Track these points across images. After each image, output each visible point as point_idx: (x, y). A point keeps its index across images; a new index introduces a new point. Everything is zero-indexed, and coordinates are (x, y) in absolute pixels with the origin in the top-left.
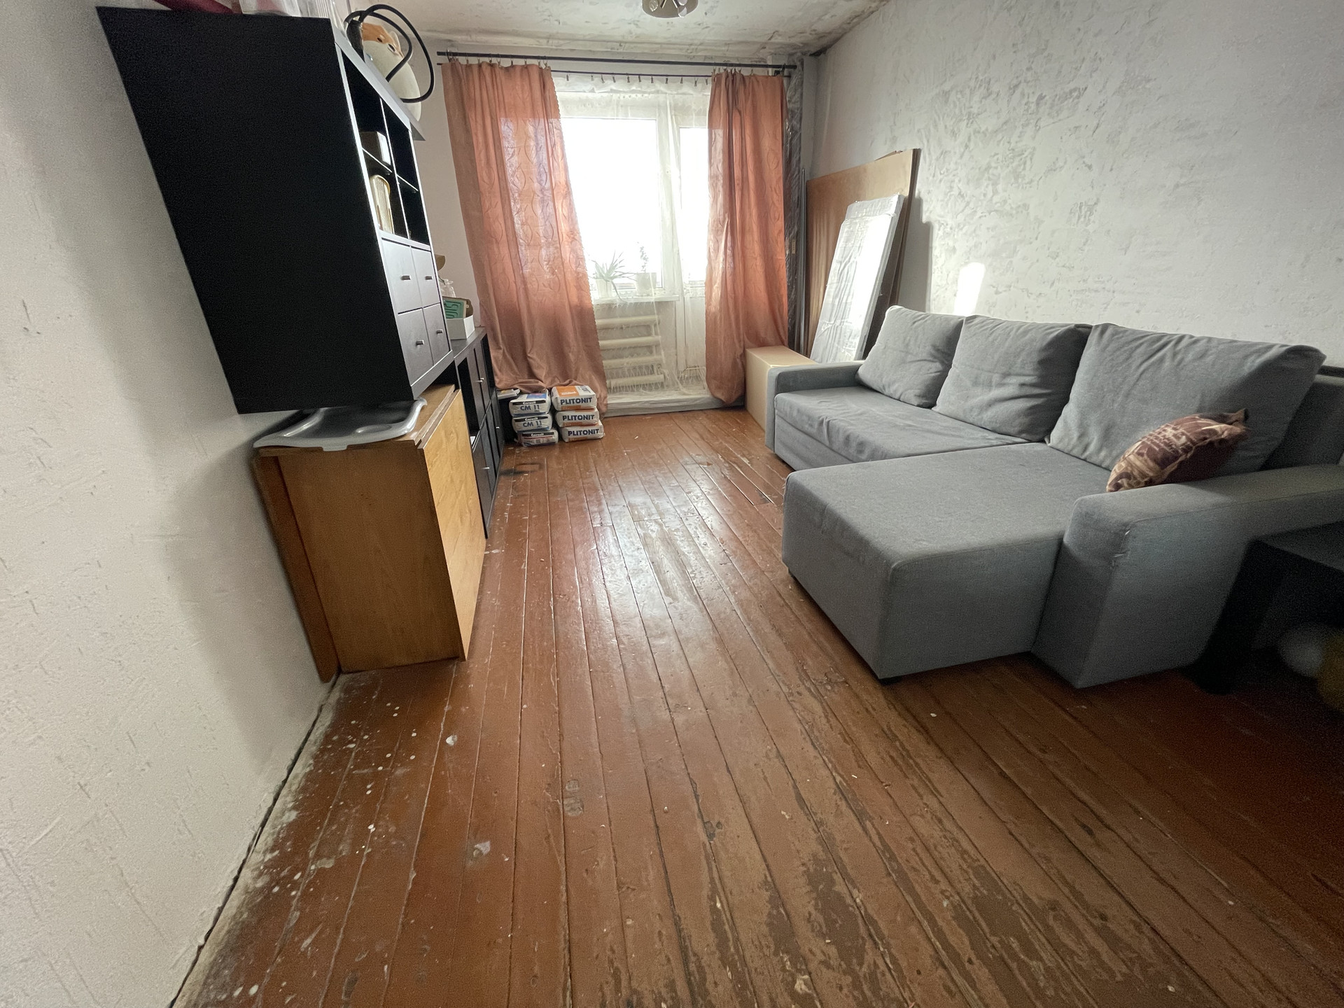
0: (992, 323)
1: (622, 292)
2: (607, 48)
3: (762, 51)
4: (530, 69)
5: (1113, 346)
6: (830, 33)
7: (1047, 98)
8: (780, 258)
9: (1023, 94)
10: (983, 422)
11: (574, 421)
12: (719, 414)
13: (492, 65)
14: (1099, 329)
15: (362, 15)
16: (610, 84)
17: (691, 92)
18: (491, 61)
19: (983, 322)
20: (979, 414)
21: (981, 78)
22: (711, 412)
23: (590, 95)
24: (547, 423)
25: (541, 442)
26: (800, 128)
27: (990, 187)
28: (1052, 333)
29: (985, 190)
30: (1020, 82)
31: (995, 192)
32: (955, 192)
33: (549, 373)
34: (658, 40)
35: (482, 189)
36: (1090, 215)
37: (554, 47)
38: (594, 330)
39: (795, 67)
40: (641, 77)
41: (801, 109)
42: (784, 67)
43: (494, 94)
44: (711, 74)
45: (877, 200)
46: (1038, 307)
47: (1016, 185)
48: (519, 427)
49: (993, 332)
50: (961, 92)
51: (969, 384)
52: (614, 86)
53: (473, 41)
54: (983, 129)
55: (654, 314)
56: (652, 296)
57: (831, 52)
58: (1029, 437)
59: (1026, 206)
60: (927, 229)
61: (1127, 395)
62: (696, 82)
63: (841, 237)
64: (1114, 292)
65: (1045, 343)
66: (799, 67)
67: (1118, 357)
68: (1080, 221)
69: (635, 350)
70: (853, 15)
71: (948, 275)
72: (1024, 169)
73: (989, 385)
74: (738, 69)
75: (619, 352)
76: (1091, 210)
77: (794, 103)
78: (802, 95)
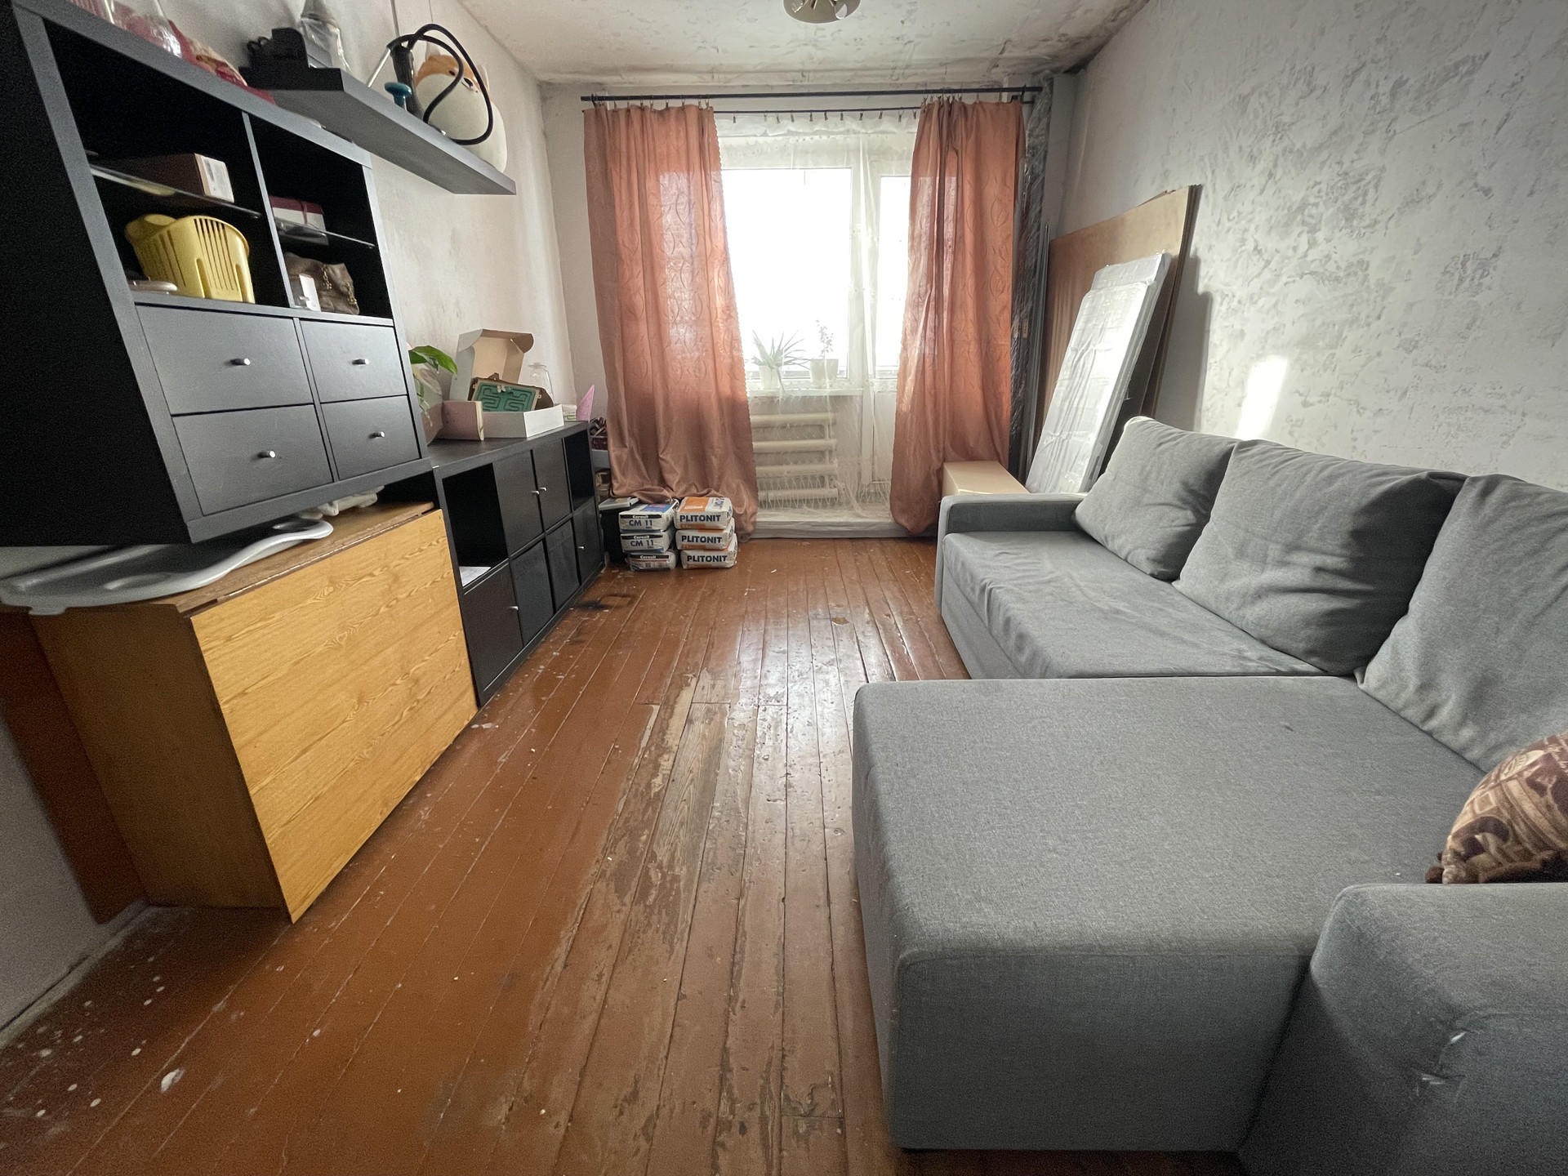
0: (1280, 455)
1: (786, 382)
2: (787, 80)
3: (994, 70)
4: (687, 111)
5: (1507, 520)
6: (1088, 38)
7: (1411, 82)
8: (1003, 343)
9: (1368, 84)
10: (1244, 622)
11: (695, 543)
12: (898, 547)
13: (642, 109)
14: (1479, 486)
15: (412, 39)
16: (787, 124)
17: (892, 129)
18: (642, 104)
19: (1263, 453)
20: (1238, 609)
21: (1298, 68)
22: (891, 543)
23: (761, 140)
24: (662, 543)
25: (652, 566)
26: (1043, 170)
27: (1305, 237)
28: (1381, 483)
29: (1295, 241)
30: (1364, 65)
31: (1312, 244)
32: (1250, 246)
33: (684, 479)
34: (850, 66)
35: (623, 257)
36: (1482, 277)
37: (722, 84)
38: (749, 428)
39: (1039, 89)
40: (828, 113)
41: (1047, 145)
42: (1024, 89)
43: (643, 146)
44: (919, 106)
45: (1133, 262)
46: (1376, 432)
47: (1349, 230)
48: (627, 545)
49: (1277, 472)
50: (1266, 93)
51: (1230, 552)
52: (791, 127)
53: (625, 83)
54: (1298, 145)
55: (827, 412)
56: (825, 388)
57: (1091, 66)
58: (1325, 666)
59: (1364, 265)
60: (1206, 301)
61: (1530, 625)
62: (900, 117)
63: (1082, 315)
64: (1524, 414)
65: (1365, 502)
66: (1046, 89)
67: (1514, 544)
68: (1462, 287)
69: (801, 455)
70: (1119, 6)
71: (1230, 373)
72: (1363, 203)
73: (1263, 562)
74: (957, 96)
75: (780, 457)
76: (1484, 267)
77: (1037, 137)
78: (1048, 125)
